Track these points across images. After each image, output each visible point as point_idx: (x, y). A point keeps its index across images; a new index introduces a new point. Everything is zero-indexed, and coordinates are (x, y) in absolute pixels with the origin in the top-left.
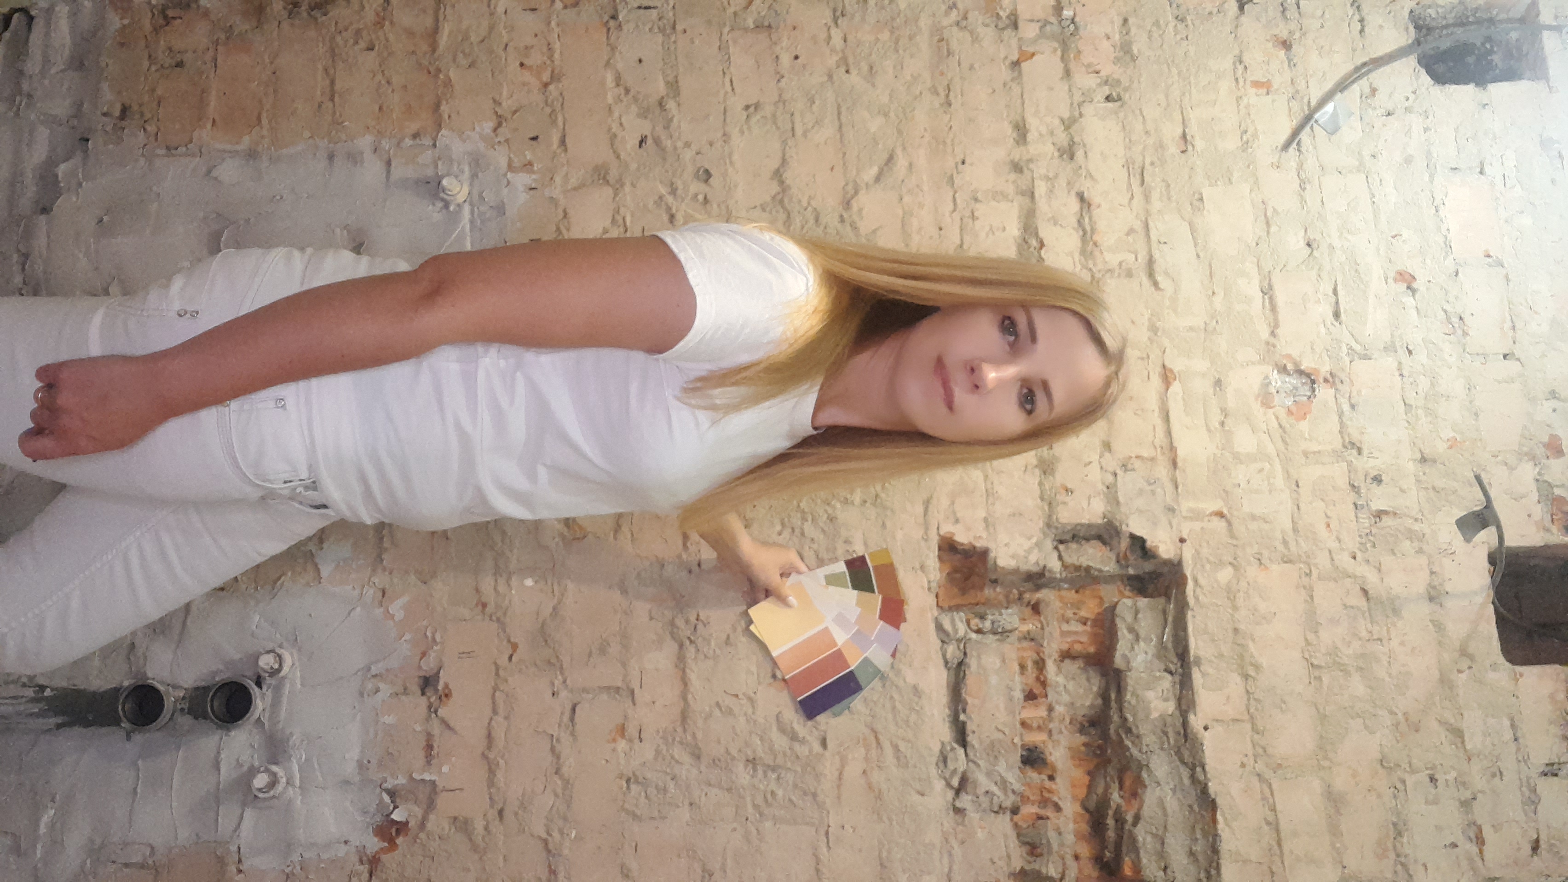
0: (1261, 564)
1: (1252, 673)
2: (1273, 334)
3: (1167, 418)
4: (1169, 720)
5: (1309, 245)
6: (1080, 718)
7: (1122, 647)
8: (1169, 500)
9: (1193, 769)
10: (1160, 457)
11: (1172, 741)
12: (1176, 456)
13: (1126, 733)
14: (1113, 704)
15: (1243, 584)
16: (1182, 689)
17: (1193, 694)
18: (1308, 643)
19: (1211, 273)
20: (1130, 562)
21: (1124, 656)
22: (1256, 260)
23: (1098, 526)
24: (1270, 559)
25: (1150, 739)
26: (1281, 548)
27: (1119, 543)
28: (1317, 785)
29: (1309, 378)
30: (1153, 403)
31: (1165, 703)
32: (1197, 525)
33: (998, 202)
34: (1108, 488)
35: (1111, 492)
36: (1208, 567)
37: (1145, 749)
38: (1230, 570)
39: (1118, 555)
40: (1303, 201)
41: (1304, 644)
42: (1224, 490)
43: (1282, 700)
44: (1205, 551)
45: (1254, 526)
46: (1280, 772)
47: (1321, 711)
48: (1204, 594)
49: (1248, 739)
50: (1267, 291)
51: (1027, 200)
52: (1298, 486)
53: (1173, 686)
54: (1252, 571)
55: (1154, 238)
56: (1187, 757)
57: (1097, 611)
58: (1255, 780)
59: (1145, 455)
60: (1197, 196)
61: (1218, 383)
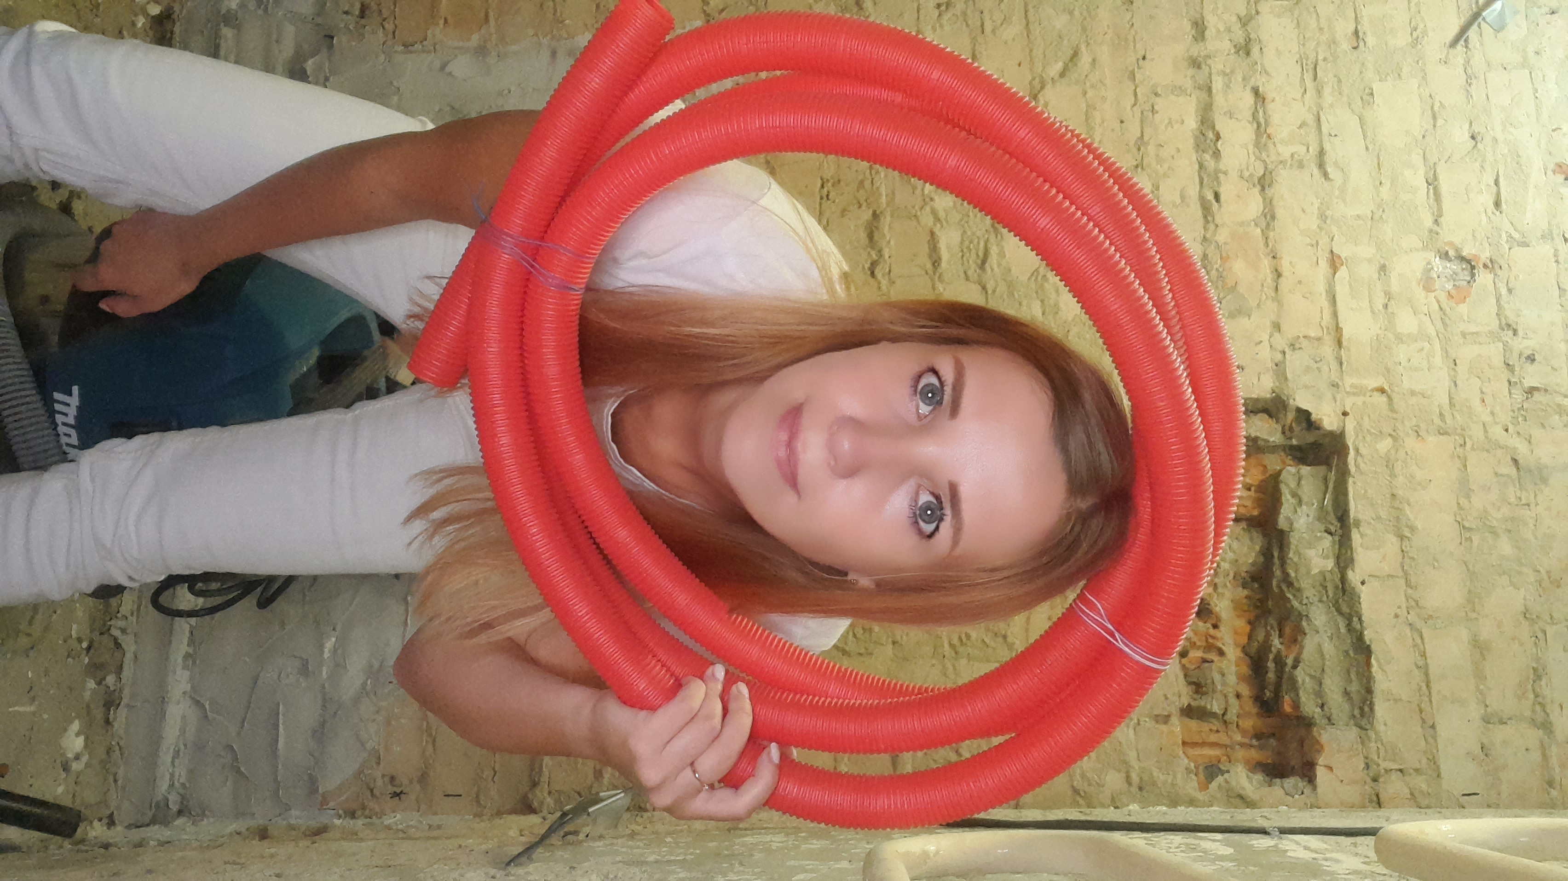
0: (1419, 435)
1: (1409, 535)
2: (1436, 222)
3: (1333, 301)
4: (1328, 576)
5: (1473, 138)
6: (1243, 574)
7: (1286, 510)
8: (1334, 376)
9: (1349, 619)
10: (1326, 337)
11: (1331, 594)
12: (1342, 335)
13: (1288, 588)
14: (1276, 561)
15: (1401, 453)
16: (1339, 549)
17: (1352, 554)
18: (1460, 507)
19: (1379, 164)
20: (1296, 433)
21: (1288, 519)
22: (1421, 152)
23: (1265, 400)
24: (1427, 431)
25: (1310, 592)
26: (1437, 421)
27: (1286, 415)
28: (1465, 635)
29: (1470, 264)
30: (1321, 288)
31: (1325, 561)
32: (1359, 400)
33: (1177, 96)
34: (1277, 365)
35: (1279, 369)
36: (1368, 438)
37: (1305, 601)
38: (1389, 440)
39: (1283, 427)
40: (1469, 95)
41: (1456, 509)
42: (1386, 368)
43: (1435, 559)
44: (1366, 423)
45: (1413, 400)
46: (1430, 622)
47: (1471, 569)
48: (1365, 463)
49: (1403, 593)
50: (1432, 182)
51: (1204, 95)
52: (1455, 364)
53: (1333, 546)
54: (1411, 443)
55: (1325, 130)
56: (1345, 609)
57: (1261, 477)
58: (1408, 630)
59: (1313, 335)
60: (1367, 91)
61: (1383, 268)
